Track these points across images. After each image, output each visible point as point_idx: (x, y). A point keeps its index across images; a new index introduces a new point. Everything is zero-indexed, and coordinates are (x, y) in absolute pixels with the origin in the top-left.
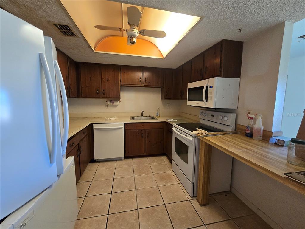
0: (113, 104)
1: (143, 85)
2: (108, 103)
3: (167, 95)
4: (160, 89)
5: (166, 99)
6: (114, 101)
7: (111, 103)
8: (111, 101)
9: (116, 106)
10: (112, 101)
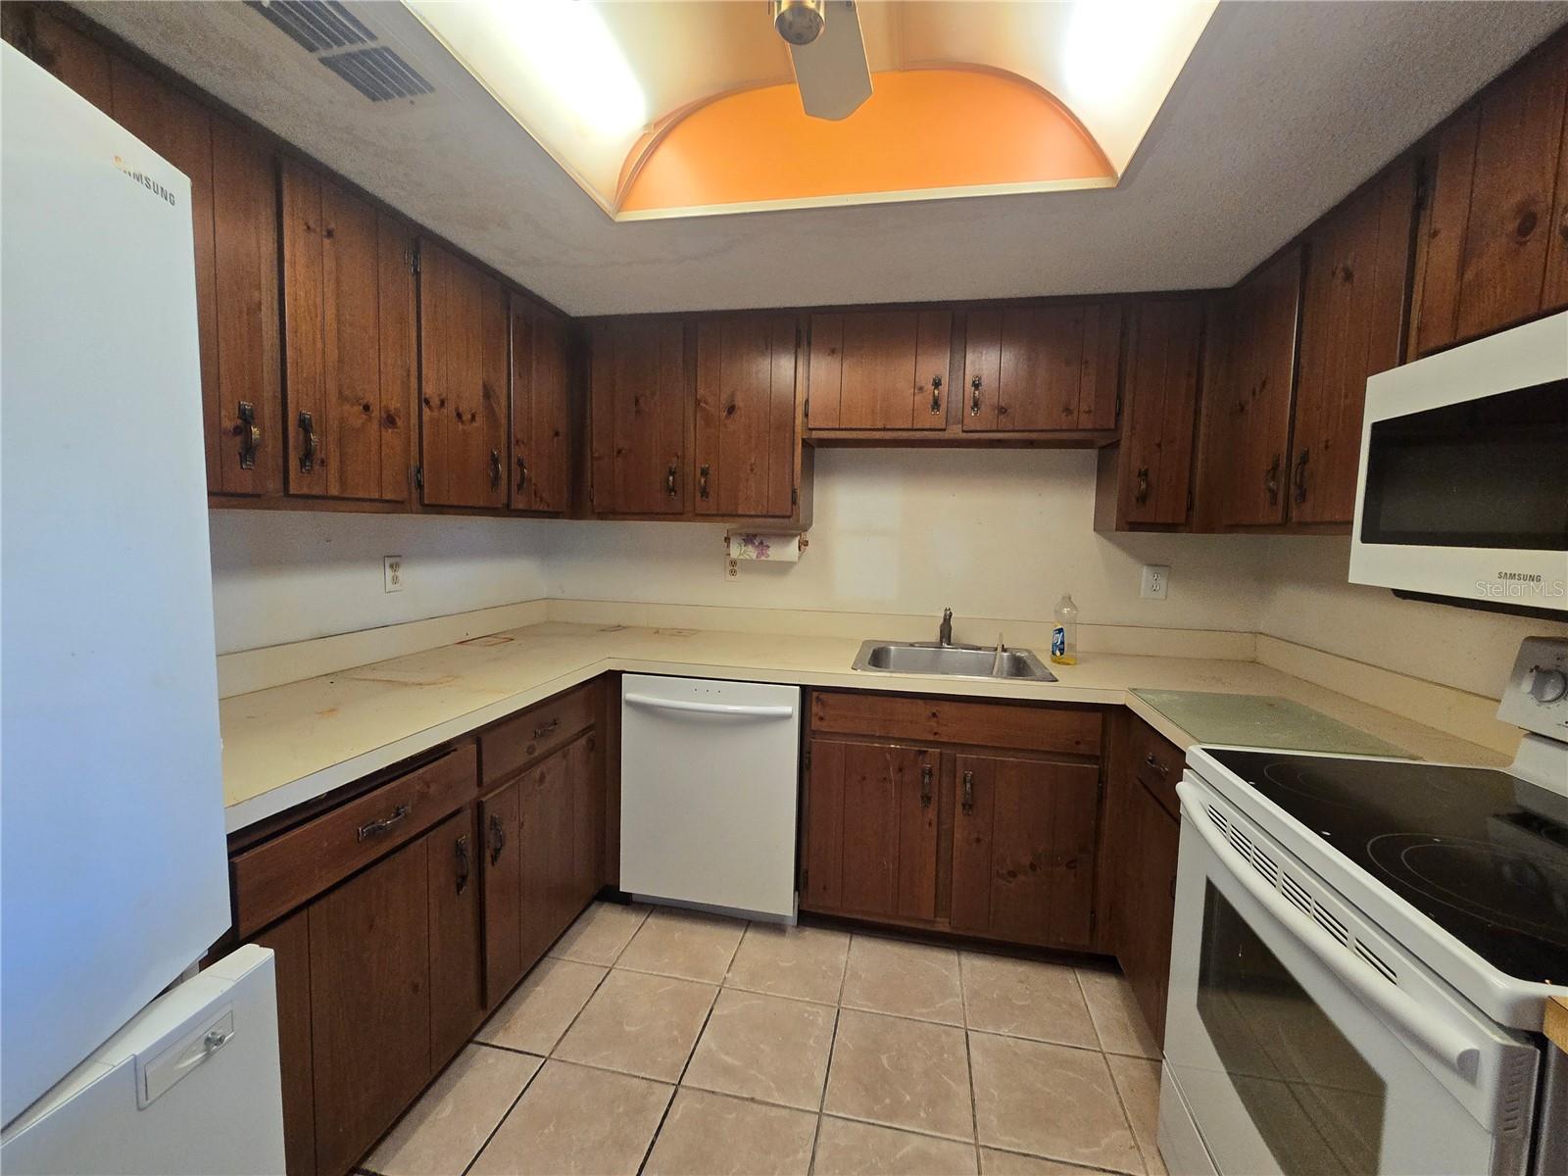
0: (763, 558)
1: (955, 432)
2: (736, 551)
3: (1143, 498)
4: (1093, 453)
5: (1134, 526)
6: (769, 536)
7: (751, 552)
8: (749, 539)
9: (783, 568)
10: (755, 536)
